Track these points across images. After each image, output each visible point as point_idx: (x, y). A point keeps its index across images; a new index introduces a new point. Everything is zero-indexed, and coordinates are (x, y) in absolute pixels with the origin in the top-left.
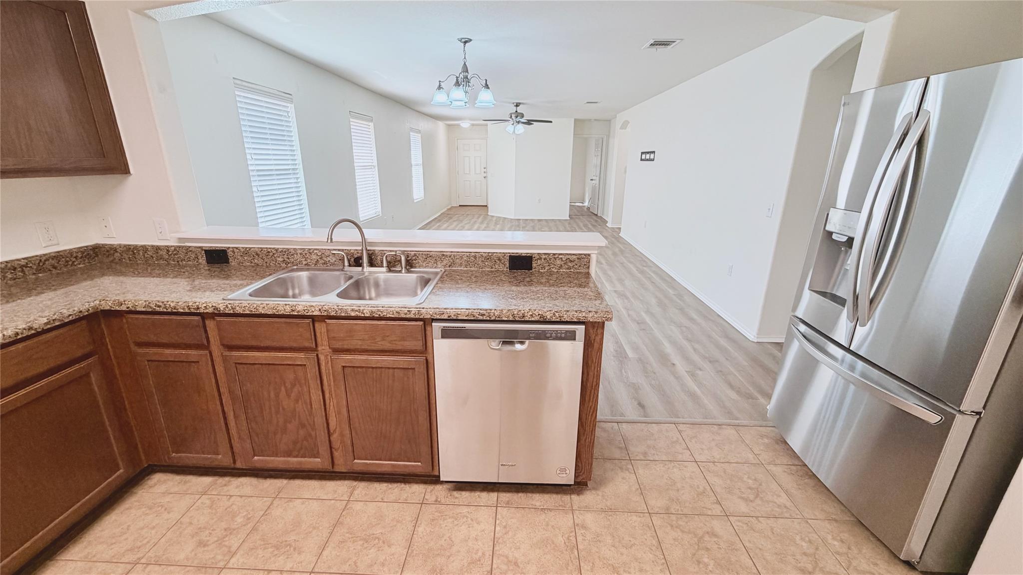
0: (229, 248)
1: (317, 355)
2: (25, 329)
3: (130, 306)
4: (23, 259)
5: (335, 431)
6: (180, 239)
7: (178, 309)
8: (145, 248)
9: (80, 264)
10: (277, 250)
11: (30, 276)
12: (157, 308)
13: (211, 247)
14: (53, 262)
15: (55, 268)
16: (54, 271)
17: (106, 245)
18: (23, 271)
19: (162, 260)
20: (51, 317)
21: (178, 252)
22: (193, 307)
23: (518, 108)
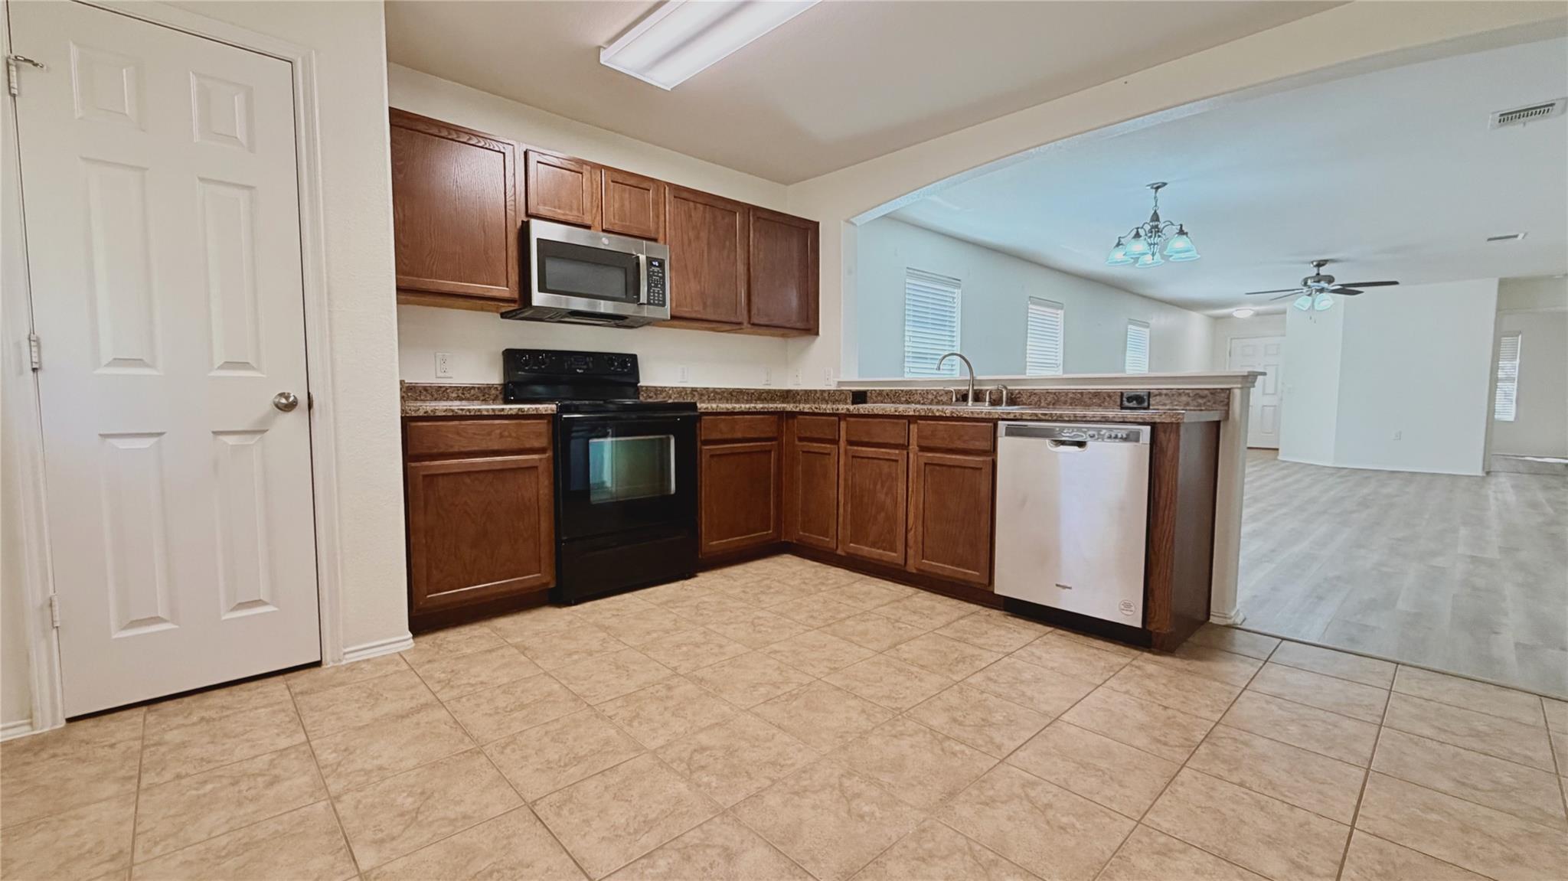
0: (870, 390)
1: (908, 454)
5: (911, 529)
6: (840, 383)
8: (816, 391)
10: (902, 391)
13: (858, 390)
17: (794, 390)
23: (1321, 268)
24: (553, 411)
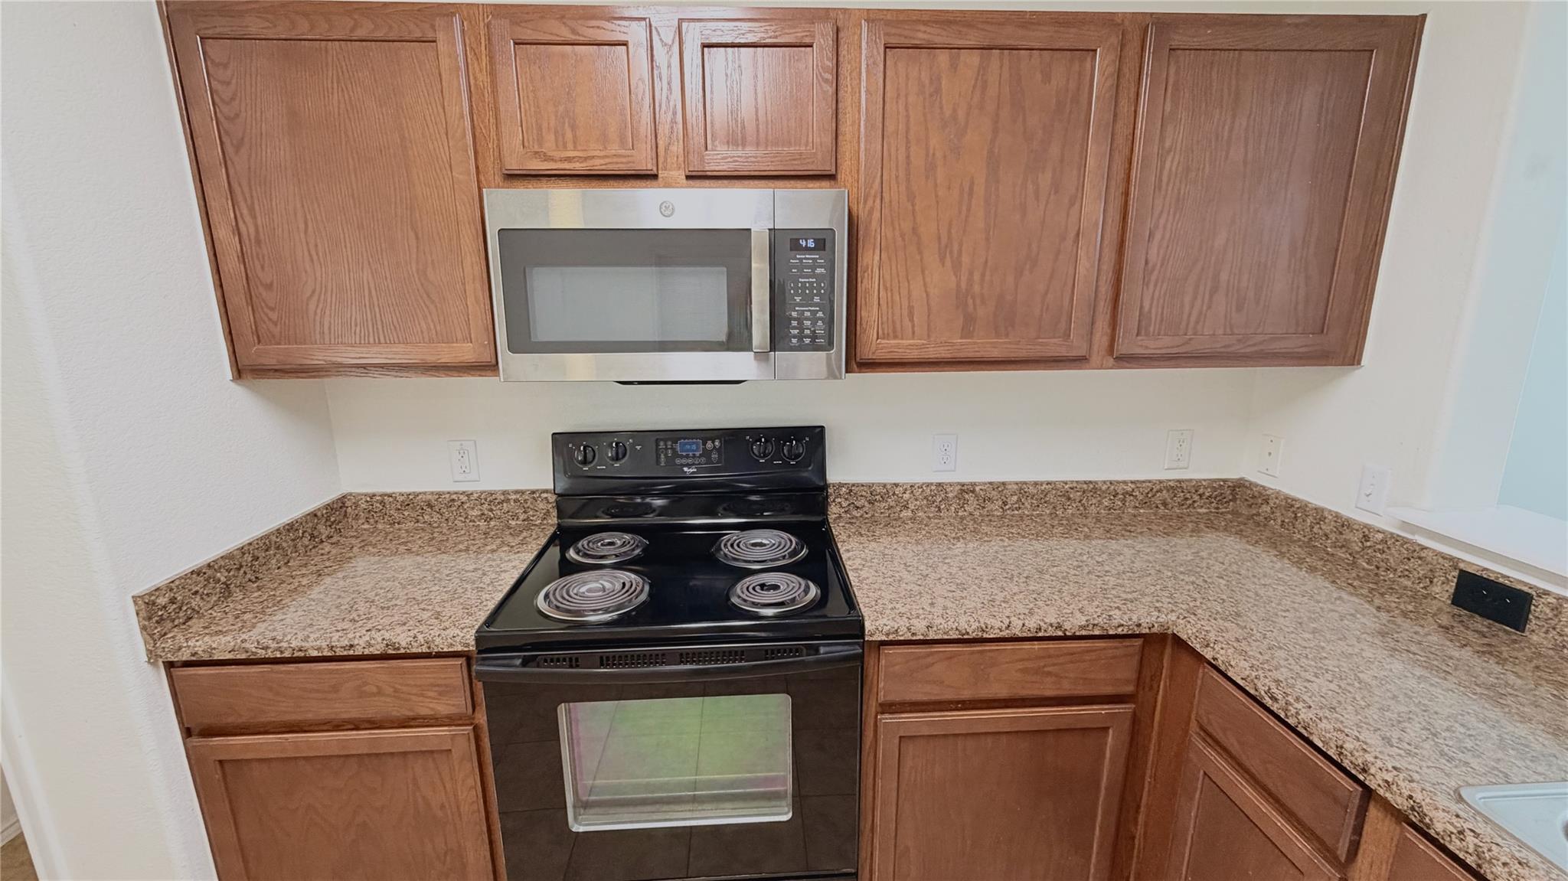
0: (1547, 593)
2: (1051, 625)
3: (1221, 659)
4: (1132, 482)
6: (1405, 525)
7: (1311, 734)
8: (1320, 515)
9: (1202, 507)
11: (1130, 510)
12: (1267, 698)
13: (1487, 569)
14: (1167, 496)
15: (1165, 504)
16: (1162, 511)
17: (1257, 485)
18: (1124, 501)
19: (1344, 550)
20: (1094, 619)
21: (1389, 548)
22: (1353, 759)
24: (468, 645)
